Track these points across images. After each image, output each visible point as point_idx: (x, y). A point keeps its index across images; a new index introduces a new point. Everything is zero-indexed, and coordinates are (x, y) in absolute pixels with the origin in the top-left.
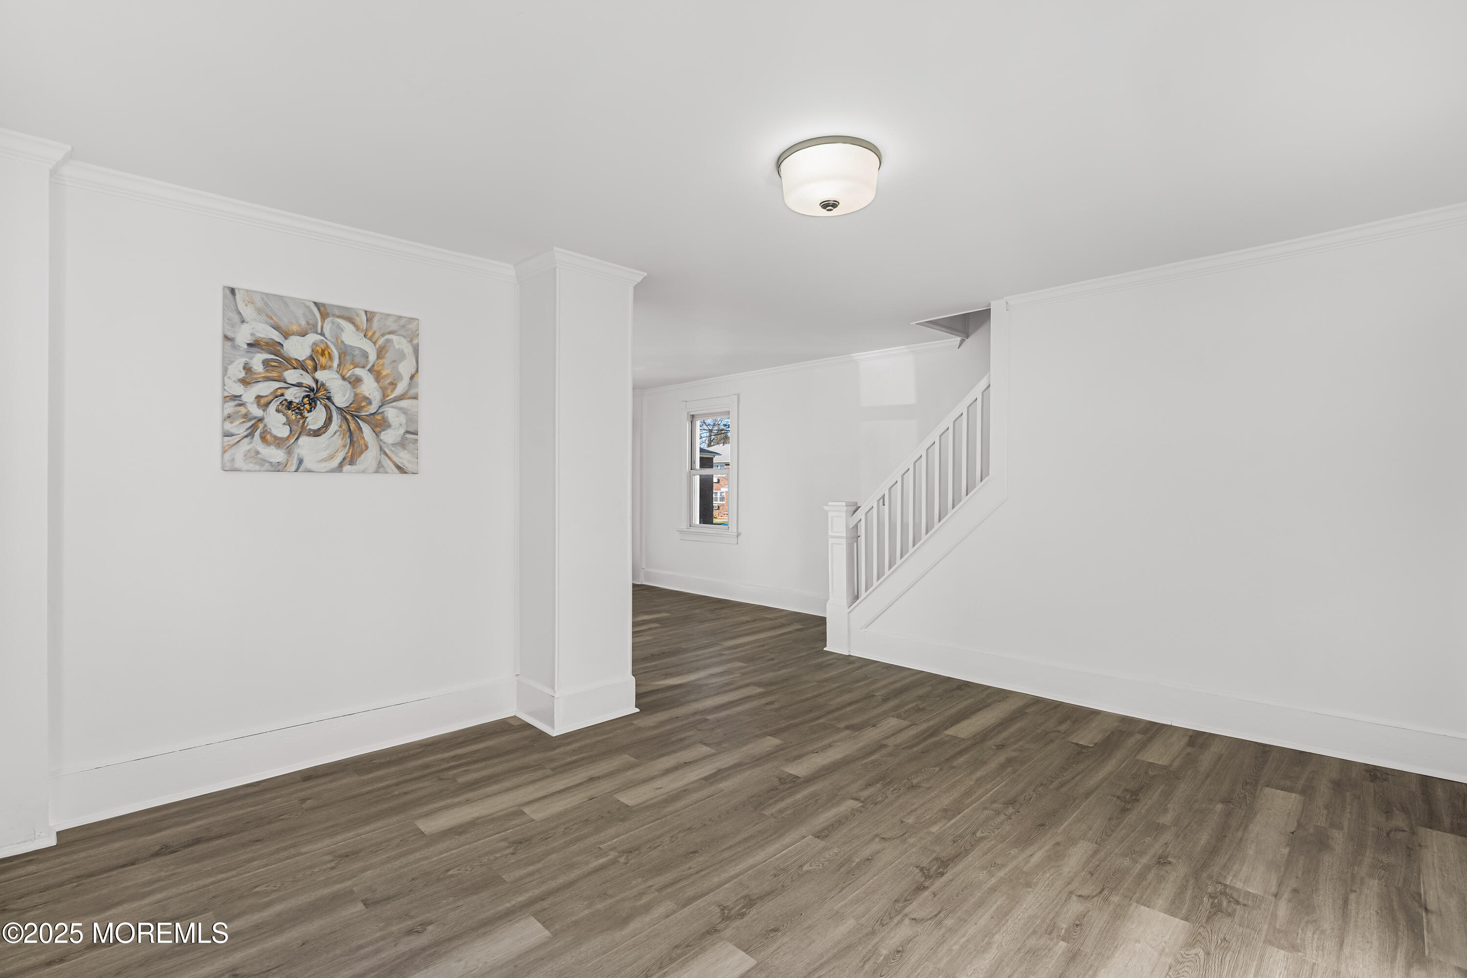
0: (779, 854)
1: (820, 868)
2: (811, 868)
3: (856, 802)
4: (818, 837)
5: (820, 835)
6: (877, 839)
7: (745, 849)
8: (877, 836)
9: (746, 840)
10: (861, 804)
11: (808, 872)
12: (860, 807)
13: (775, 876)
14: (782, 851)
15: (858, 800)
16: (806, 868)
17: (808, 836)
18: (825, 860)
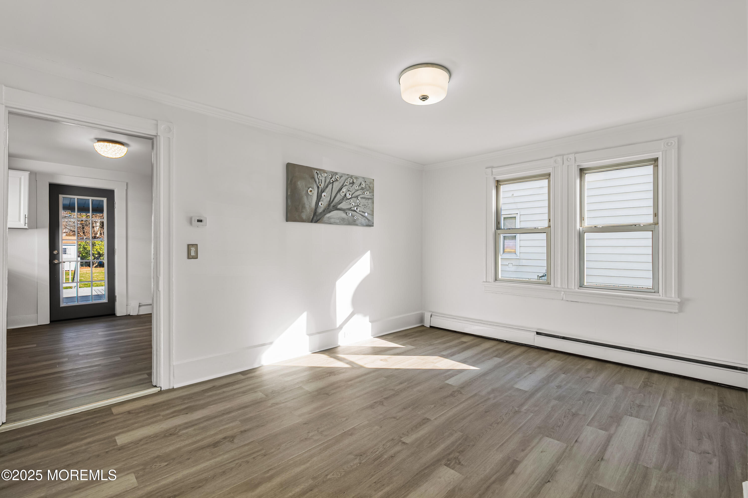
0: (446, 411)
1: (426, 406)
2: (431, 406)
3: (404, 441)
4: (428, 419)
5: (427, 420)
6: (398, 418)
7: (463, 413)
8: (398, 419)
9: (464, 418)
10: (402, 439)
11: (432, 404)
12: (403, 437)
13: (445, 403)
14: (445, 412)
15: (403, 443)
16: (433, 406)
17: (433, 420)
18: (424, 409)
